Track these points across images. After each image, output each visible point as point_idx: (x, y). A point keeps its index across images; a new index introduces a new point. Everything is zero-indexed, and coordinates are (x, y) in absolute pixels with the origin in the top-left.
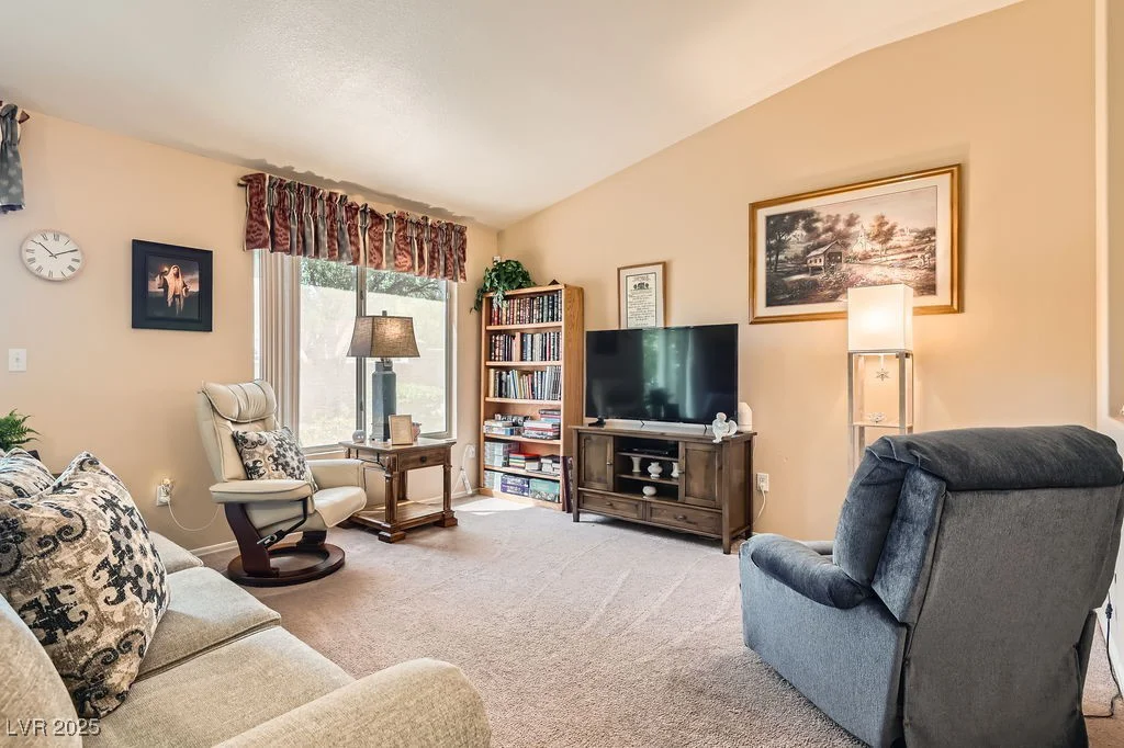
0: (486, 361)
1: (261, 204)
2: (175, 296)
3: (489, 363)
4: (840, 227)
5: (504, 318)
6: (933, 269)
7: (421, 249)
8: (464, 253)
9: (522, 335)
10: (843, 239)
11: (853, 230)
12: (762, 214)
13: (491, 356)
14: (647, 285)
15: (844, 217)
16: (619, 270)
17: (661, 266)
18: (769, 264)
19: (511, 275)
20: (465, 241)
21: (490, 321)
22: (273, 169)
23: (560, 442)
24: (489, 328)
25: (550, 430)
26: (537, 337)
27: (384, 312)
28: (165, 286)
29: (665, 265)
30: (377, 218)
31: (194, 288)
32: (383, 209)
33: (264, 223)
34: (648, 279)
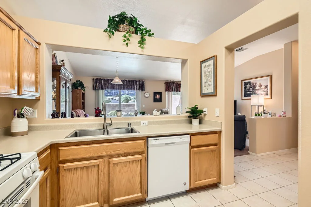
1: (167, 86)
2: (158, 98)
4: (254, 84)
6: (267, 92)
10: (255, 86)
11: (256, 85)
12: (243, 82)
15: (255, 83)
18: (244, 90)
22: (169, 81)
33: (168, 88)
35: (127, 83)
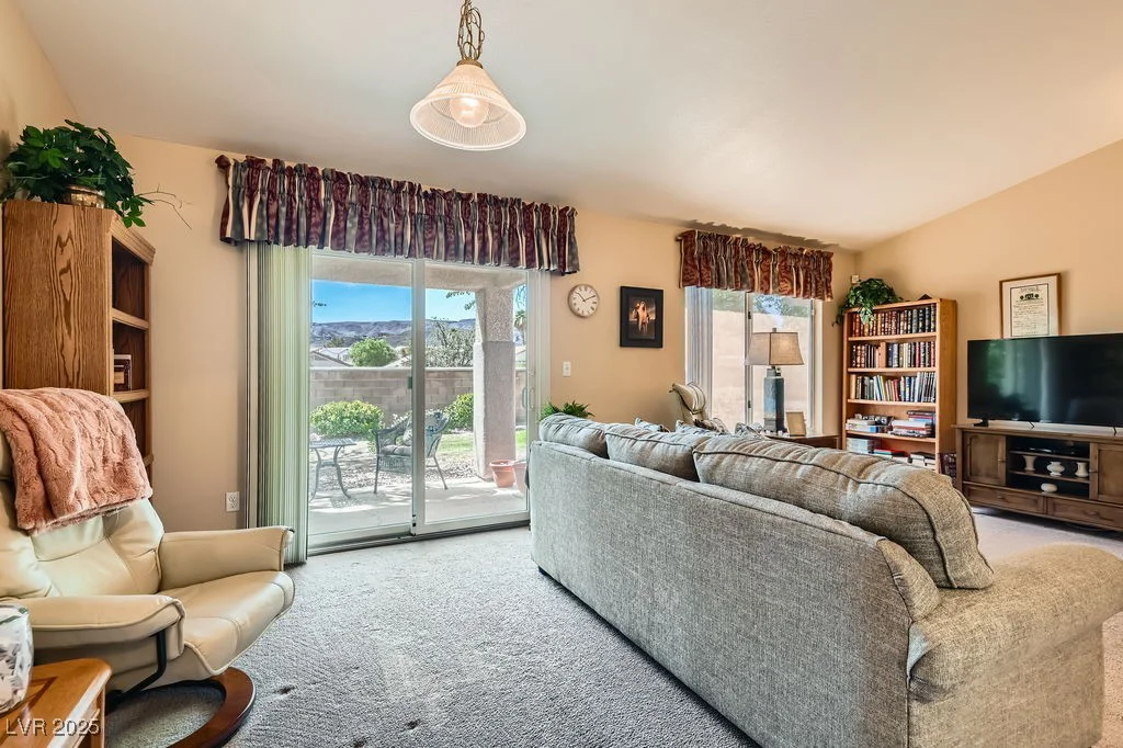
0: (848, 367)
1: (693, 253)
2: (643, 323)
3: (850, 370)
5: (866, 330)
7: (798, 276)
8: (830, 275)
9: (888, 345)
13: (852, 363)
14: (1037, 296)
16: (1001, 283)
17: (1055, 278)
19: (877, 292)
20: (831, 265)
21: (851, 333)
22: (700, 225)
23: (936, 440)
24: (850, 339)
25: (923, 429)
26: (905, 346)
27: (775, 329)
28: (637, 317)
29: (1060, 277)
30: (766, 253)
31: (653, 317)
32: (771, 246)
33: (695, 267)
34: (1038, 290)
35: (466, 213)
